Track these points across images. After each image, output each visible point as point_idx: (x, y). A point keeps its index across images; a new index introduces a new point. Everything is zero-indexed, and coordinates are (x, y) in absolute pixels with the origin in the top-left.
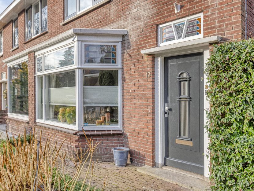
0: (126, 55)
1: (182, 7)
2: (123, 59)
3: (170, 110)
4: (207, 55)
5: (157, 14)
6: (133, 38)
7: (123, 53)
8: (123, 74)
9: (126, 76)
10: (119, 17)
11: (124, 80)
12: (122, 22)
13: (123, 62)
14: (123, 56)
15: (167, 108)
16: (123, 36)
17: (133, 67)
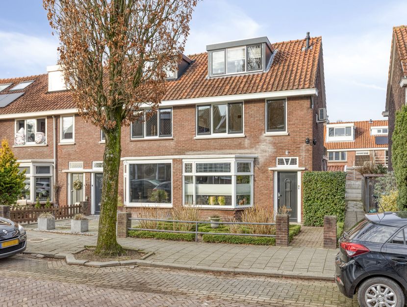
0: (256, 168)
1: (289, 153)
2: (254, 170)
3: (281, 196)
4: (299, 174)
5: (276, 152)
6: (261, 160)
7: (254, 167)
8: (254, 178)
9: (256, 179)
10: (252, 147)
11: (254, 181)
12: (253, 150)
13: (254, 172)
14: (254, 169)
15: (279, 195)
16: (255, 158)
17: (261, 175)
